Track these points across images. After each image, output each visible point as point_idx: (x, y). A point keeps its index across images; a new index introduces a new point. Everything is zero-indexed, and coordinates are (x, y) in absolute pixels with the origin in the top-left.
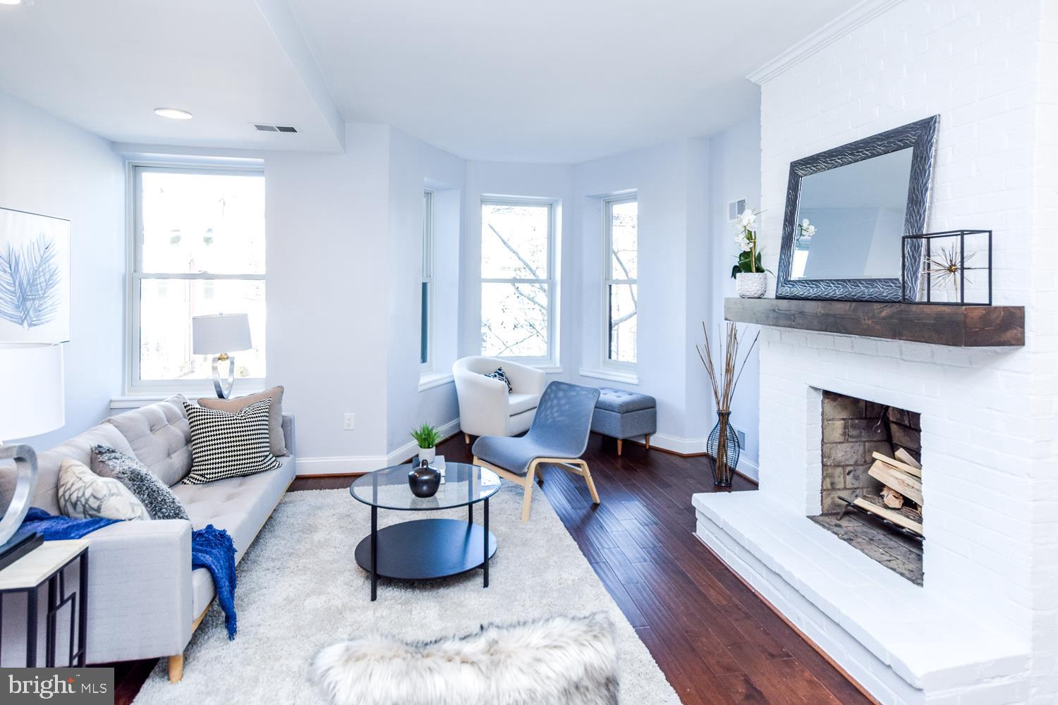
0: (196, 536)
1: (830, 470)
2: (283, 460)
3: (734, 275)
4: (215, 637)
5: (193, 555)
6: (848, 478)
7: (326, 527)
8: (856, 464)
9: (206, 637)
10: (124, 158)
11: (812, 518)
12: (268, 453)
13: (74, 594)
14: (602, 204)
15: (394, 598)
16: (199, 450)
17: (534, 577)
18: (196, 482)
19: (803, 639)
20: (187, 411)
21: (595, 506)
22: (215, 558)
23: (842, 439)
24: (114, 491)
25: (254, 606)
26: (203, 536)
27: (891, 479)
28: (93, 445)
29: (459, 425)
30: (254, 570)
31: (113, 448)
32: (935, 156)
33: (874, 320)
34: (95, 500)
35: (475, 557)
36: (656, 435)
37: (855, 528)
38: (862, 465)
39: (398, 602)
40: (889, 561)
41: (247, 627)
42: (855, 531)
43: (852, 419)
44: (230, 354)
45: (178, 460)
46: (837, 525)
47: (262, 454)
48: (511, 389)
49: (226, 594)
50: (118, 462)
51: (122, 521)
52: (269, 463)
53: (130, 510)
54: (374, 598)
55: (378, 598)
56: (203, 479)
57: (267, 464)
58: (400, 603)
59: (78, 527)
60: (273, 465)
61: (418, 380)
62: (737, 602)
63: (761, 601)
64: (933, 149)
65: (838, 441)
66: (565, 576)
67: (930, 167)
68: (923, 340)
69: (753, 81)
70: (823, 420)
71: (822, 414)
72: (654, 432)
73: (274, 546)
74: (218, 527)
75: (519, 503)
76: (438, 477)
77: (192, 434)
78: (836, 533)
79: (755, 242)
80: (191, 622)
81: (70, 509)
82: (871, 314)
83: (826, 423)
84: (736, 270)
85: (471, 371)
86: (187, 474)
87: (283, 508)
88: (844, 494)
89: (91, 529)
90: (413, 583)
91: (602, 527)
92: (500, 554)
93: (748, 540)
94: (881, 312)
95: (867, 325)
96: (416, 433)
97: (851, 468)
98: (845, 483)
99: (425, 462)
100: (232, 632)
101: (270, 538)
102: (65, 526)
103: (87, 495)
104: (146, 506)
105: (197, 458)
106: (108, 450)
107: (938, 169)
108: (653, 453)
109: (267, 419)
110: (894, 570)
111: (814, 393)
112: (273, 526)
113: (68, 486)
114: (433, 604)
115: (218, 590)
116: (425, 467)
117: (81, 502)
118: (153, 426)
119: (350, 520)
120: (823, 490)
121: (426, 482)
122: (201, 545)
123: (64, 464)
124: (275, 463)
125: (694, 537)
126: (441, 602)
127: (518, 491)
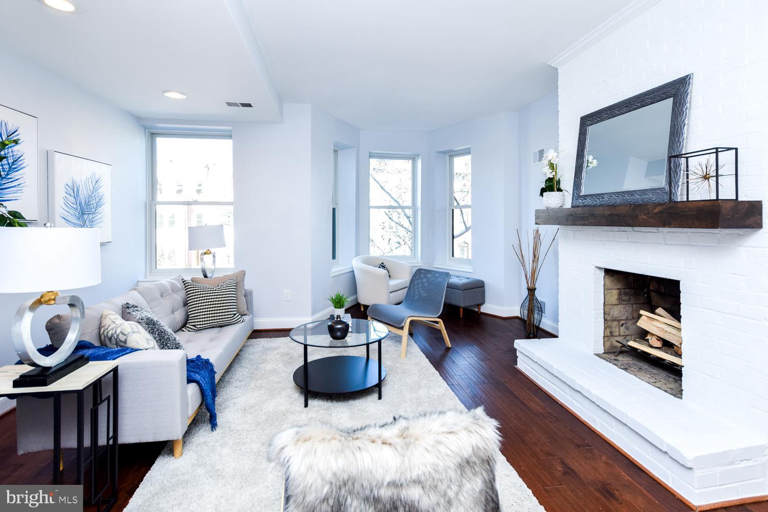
0: (189, 362)
1: (609, 323)
2: (246, 318)
3: (542, 194)
4: (203, 429)
5: (187, 374)
6: (622, 329)
7: (273, 361)
8: (627, 319)
9: (197, 429)
10: (145, 128)
11: (598, 355)
12: (236, 312)
13: (109, 396)
14: (447, 157)
15: (319, 406)
16: (192, 309)
17: (412, 393)
18: (190, 330)
19: (597, 434)
20: (184, 285)
21: (448, 349)
22: (202, 377)
23: (617, 302)
24: (135, 330)
25: (228, 410)
26: (194, 363)
27: (654, 328)
28: (123, 303)
29: (357, 299)
30: (228, 387)
31: (136, 304)
32: (690, 101)
33: (648, 215)
34: (123, 336)
35: (373, 380)
36: (484, 305)
37: (628, 361)
38: (631, 320)
39: (322, 408)
40: (655, 382)
41: (224, 423)
42: (628, 363)
43: (624, 289)
44: (212, 250)
45: (179, 316)
46: (615, 360)
47: (232, 313)
48: (390, 276)
49: (209, 400)
50: (139, 313)
51: (141, 350)
52: (237, 319)
53: (146, 343)
54: (306, 405)
55: (309, 405)
56: (195, 328)
57: (235, 319)
58: (324, 409)
59: (113, 353)
60: (239, 320)
61: (331, 270)
62: (550, 411)
63: (566, 410)
64: (689, 97)
65: (615, 303)
66: (432, 392)
67: (687, 109)
68: (687, 226)
69: (553, 66)
70: (604, 289)
71: (604, 286)
72: (483, 303)
73: (240, 372)
74: (204, 357)
75: (398, 347)
76: (347, 326)
77: (188, 299)
78: (616, 365)
79: (556, 172)
80: (187, 418)
81: (108, 342)
82: (646, 212)
83: (607, 291)
84: (543, 191)
85: (365, 264)
86: (184, 325)
87: (246, 349)
88: (619, 339)
89: (121, 354)
90: (332, 397)
91: (454, 362)
92: (388, 379)
93: (556, 369)
94: (653, 210)
95: (643, 219)
96: (332, 298)
97: (624, 322)
98: (619, 332)
99: (338, 317)
100: (214, 425)
101: (238, 367)
102: (104, 352)
103: (118, 332)
104: (157, 342)
105: (191, 314)
106: (133, 306)
107: (692, 111)
108: (483, 317)
109: (235, 290)
110: (660, 388)
111: (599, 272)
112: (240, 360)
113: (107, 327)
114: (346, 410)
115: (204, 397)
116: (339, 319)
117: (114, 337)
118: (163, 294)
119: (289, 356)
120: (604, 337)
121: (339, 329)
122: (193, 368)
123: (104, 313)
124: (240, 319)
125: (516, 368)
126: (351, 409)
127: (398, 339)
